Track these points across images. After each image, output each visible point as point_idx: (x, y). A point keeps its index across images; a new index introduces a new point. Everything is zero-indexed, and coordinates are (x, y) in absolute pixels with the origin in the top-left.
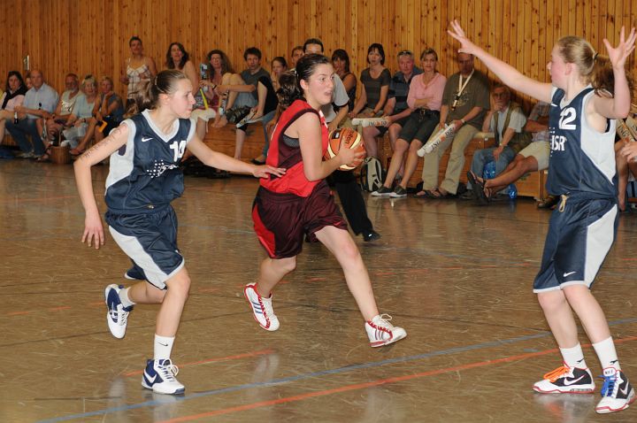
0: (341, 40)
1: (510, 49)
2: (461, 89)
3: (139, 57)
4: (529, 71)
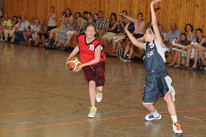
0: (115, 10)
3: (53, 13)
4: (171, 22)
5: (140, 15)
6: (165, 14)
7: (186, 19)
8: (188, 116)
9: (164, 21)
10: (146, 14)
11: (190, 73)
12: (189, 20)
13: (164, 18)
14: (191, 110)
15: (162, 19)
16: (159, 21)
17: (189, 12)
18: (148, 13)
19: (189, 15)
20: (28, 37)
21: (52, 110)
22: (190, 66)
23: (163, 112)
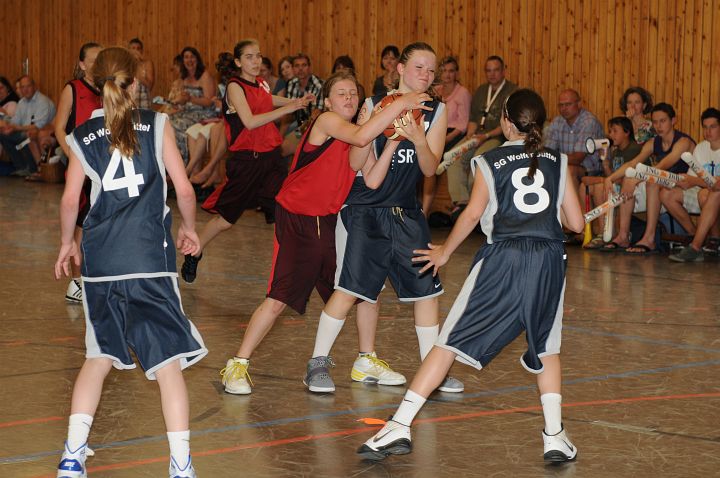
0: (359, 45)
1: (543, 57)
2: (489, 103)
4: (563, 83)
5: (449, 66)
6: (539, 56)
7: (614, 72)
8: (609, 421)
9: (536, 79)
10: (472, 57)
11: (633, 265)
12: (626, 73)
13: (536, 71)
14: (621, 398)
15: (530, 73)
16: (520, 80)
17: (624, 48)
18: (476, 51)
19: (624, 55)
20: (47, 150)
21: (118, 412)
22: (633, 238)
23: (518, 409)
